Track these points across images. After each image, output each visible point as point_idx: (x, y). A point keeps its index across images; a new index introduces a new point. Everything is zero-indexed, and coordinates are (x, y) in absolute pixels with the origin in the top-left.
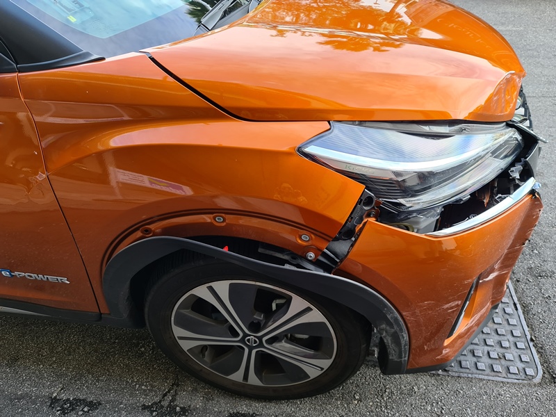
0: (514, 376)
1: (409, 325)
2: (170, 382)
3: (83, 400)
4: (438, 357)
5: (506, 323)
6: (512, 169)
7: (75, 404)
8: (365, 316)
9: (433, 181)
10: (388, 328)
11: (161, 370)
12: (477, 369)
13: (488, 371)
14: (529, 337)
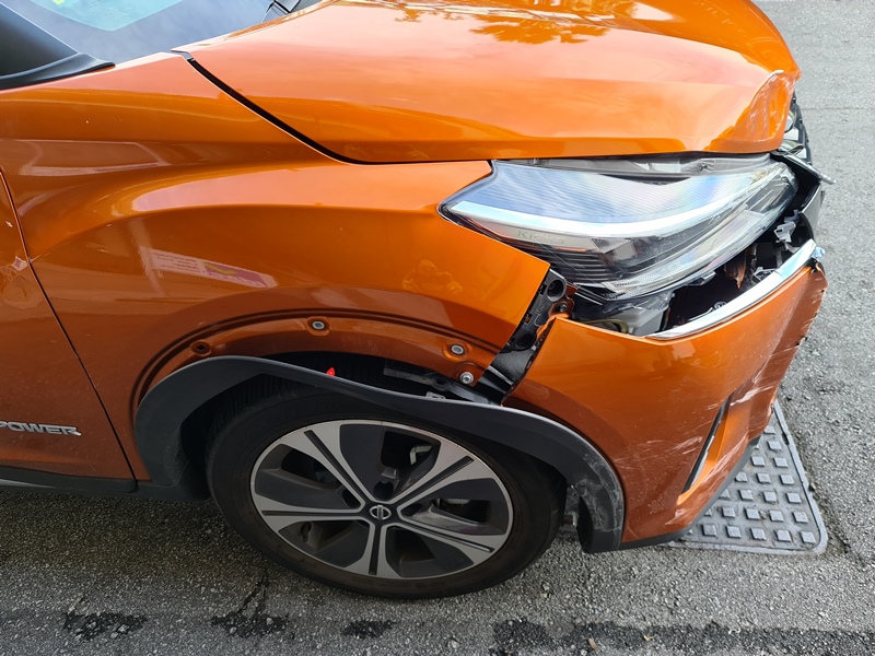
0: (784, 546)
1: (624, 478)
2: (255, 579)
3: (117, 615)
4: (669, 523)
5: (770, 464)
6: (779, 228)
7: (104, 622)
8: (555, 466)
9: (657, 251)
10: (591, 483)
11: (239, 562)
12: (728, 536)
13: (745, 539)
14: (806, 485)
